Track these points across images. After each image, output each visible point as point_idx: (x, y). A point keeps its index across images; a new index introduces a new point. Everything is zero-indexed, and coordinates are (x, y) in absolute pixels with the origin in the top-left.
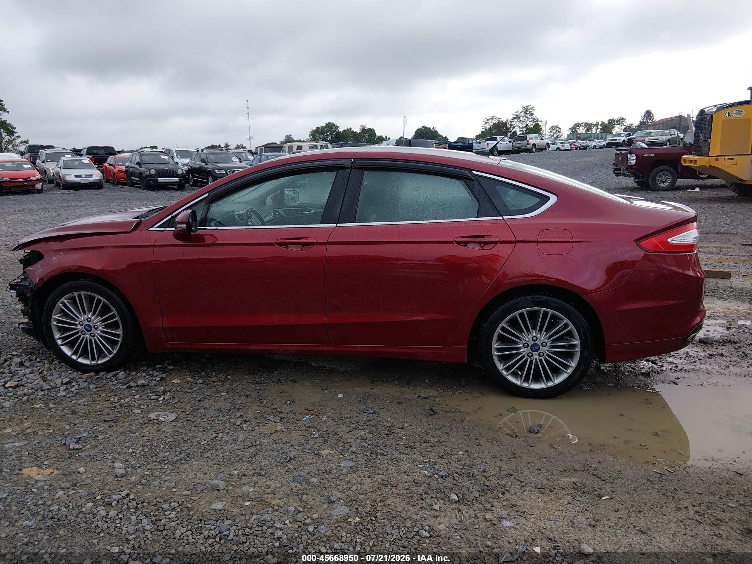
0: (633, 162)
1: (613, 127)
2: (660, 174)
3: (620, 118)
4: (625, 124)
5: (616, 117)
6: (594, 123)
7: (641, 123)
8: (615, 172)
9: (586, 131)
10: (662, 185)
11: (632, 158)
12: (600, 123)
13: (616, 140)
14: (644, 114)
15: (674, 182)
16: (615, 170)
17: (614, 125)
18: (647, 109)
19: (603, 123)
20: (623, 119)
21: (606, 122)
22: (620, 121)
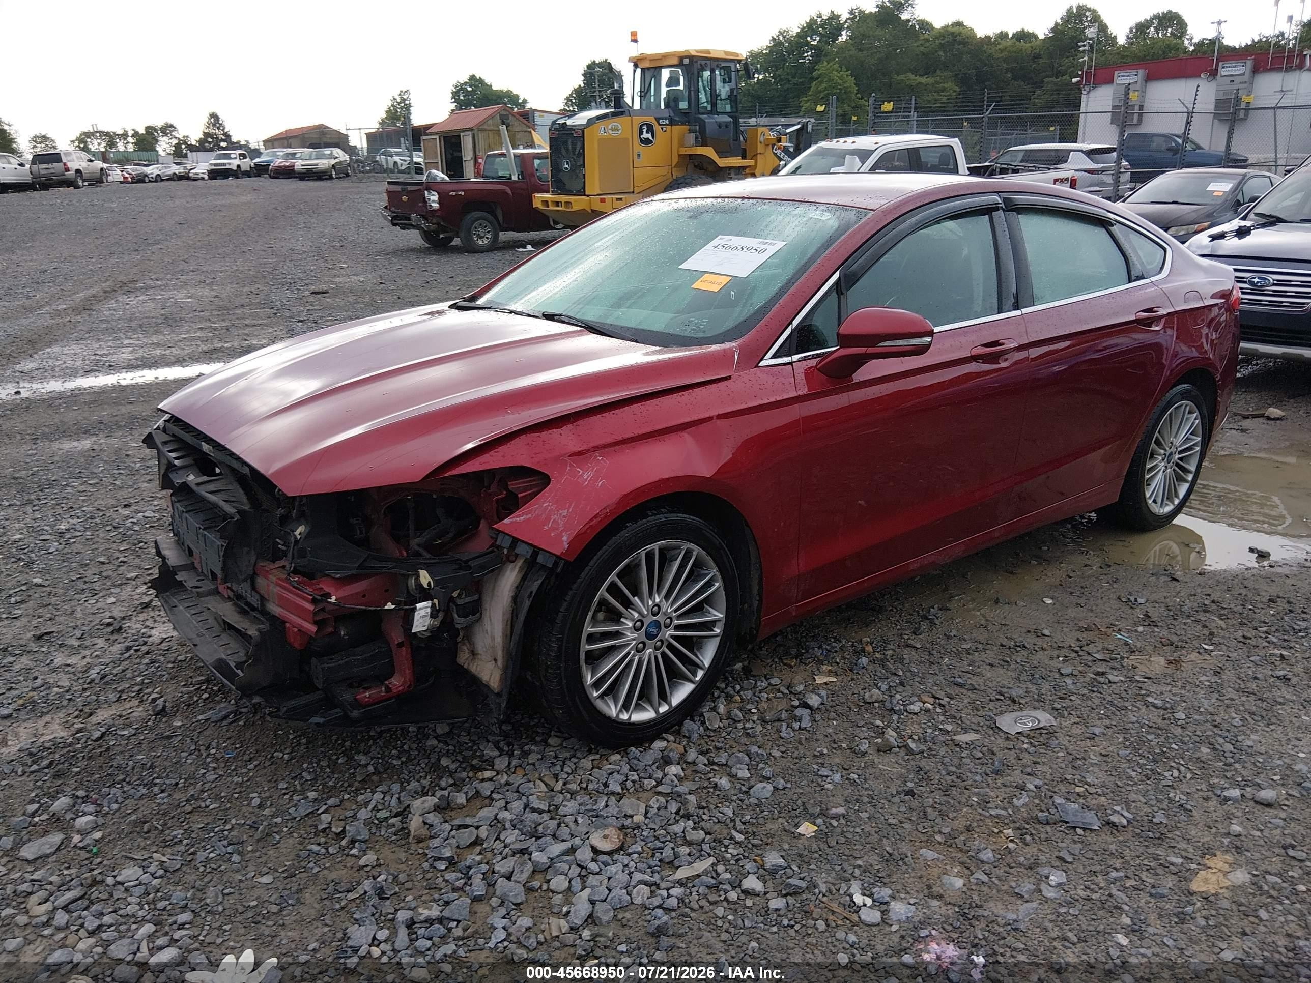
0: (436, 205)
1: (157, 141)
2: (476, 224)
3: (167, 124)
4: (178, 136)
5: (159, 123)
6: (120, 132)
7: (206, 135)
8: (395, 222)
9: (105, 147)
10: (480, 242)
11: (432, 198)
12: (130, 133)
13: (225, 164)
14: (207, 120)
15: (496, 237)
16: (394, 218)
17: (159, 136)
18: (211, 111)
19: (136, 134)
20: (171, 126)
21: (142, 131)
22: (168, 129)
